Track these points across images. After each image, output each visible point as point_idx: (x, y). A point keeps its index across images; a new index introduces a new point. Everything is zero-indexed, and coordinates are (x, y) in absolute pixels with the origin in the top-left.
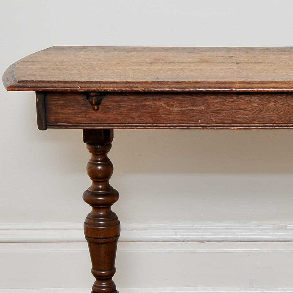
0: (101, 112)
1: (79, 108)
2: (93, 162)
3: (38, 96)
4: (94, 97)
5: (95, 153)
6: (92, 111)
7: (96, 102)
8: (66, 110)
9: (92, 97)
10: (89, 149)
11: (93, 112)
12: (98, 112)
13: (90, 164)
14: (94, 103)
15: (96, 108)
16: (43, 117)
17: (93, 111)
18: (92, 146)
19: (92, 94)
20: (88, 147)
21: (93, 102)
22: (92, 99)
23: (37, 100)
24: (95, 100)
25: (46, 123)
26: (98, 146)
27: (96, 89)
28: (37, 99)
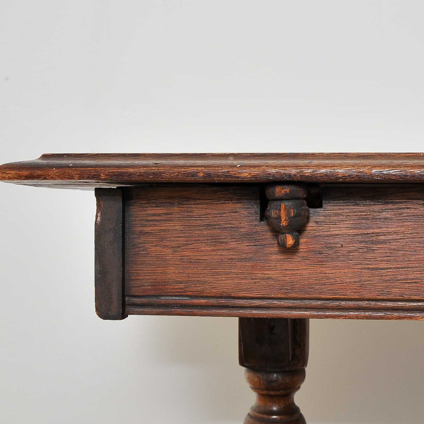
0: (305, 259)
1: (233, 245)
2: (261, 415)
3: (102, 204)
4: (287, 203)
5: (264, 392)
6: (274, 257)
7: (290, 219)
8: (190, 254)
9: (278, 203)
10: (251, 381)
11: (278, 261)
12: (297, 258)
13: (252, 420)
14: (284, 223)
15: (290, 241)
16: (115, 274)
17: (279, 257)
18: (260, 375)
19: (280, 191)
20: (249, 378)
21: (283, 219)
22: (280, 210)
23: (99, 219)
24: (288, 213)
25: (124, 296)
26: (275, 375)
27: (293, 171)
28: (99, 215)
